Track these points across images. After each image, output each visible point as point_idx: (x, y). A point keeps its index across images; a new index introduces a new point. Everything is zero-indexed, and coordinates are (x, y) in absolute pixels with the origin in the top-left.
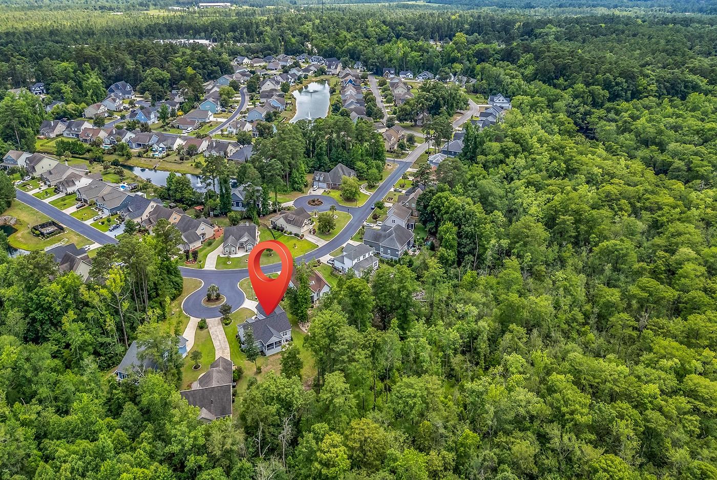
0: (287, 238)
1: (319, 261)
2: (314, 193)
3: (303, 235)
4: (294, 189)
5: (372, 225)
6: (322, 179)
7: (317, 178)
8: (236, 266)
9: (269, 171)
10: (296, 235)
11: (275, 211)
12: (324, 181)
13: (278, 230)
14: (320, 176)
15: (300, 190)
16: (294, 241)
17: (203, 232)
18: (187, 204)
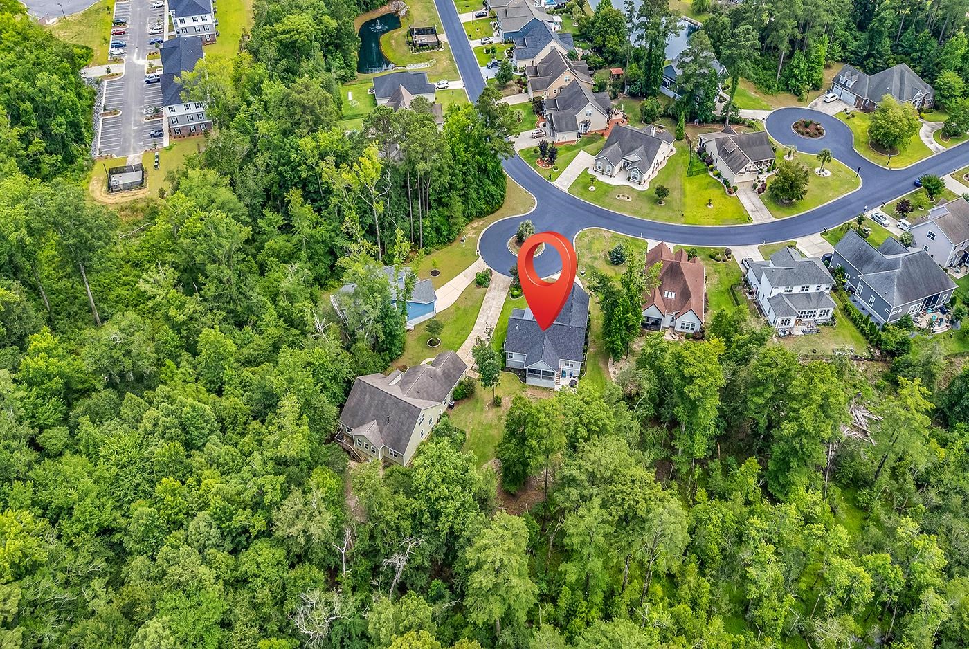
0: (708, 180)
1: (728, 253)
2: (821, 108)
3: (735, 189)
4: (788, 89)
5: (886, 222)
6: (851, 84)
7: (843, 80)
8: (597, 199)
9: (729, 47)
10: (725, 182)
11: (723, 121)
12: (853, 90)
13: (704, 160)
14: (852, 76)
15: (798, 94)
16: (715, 193)
17: (587, 118)
18: (606, 59)
